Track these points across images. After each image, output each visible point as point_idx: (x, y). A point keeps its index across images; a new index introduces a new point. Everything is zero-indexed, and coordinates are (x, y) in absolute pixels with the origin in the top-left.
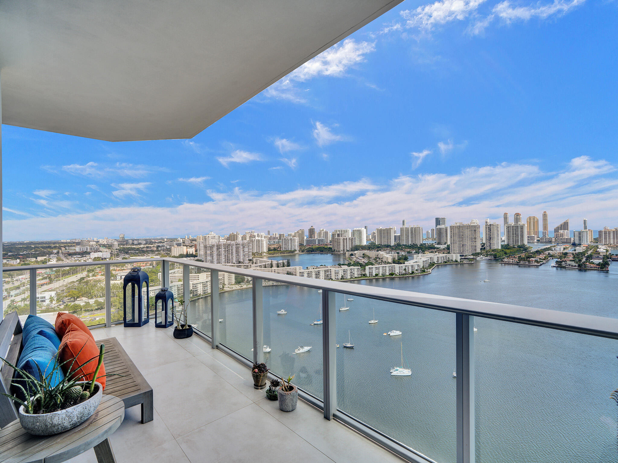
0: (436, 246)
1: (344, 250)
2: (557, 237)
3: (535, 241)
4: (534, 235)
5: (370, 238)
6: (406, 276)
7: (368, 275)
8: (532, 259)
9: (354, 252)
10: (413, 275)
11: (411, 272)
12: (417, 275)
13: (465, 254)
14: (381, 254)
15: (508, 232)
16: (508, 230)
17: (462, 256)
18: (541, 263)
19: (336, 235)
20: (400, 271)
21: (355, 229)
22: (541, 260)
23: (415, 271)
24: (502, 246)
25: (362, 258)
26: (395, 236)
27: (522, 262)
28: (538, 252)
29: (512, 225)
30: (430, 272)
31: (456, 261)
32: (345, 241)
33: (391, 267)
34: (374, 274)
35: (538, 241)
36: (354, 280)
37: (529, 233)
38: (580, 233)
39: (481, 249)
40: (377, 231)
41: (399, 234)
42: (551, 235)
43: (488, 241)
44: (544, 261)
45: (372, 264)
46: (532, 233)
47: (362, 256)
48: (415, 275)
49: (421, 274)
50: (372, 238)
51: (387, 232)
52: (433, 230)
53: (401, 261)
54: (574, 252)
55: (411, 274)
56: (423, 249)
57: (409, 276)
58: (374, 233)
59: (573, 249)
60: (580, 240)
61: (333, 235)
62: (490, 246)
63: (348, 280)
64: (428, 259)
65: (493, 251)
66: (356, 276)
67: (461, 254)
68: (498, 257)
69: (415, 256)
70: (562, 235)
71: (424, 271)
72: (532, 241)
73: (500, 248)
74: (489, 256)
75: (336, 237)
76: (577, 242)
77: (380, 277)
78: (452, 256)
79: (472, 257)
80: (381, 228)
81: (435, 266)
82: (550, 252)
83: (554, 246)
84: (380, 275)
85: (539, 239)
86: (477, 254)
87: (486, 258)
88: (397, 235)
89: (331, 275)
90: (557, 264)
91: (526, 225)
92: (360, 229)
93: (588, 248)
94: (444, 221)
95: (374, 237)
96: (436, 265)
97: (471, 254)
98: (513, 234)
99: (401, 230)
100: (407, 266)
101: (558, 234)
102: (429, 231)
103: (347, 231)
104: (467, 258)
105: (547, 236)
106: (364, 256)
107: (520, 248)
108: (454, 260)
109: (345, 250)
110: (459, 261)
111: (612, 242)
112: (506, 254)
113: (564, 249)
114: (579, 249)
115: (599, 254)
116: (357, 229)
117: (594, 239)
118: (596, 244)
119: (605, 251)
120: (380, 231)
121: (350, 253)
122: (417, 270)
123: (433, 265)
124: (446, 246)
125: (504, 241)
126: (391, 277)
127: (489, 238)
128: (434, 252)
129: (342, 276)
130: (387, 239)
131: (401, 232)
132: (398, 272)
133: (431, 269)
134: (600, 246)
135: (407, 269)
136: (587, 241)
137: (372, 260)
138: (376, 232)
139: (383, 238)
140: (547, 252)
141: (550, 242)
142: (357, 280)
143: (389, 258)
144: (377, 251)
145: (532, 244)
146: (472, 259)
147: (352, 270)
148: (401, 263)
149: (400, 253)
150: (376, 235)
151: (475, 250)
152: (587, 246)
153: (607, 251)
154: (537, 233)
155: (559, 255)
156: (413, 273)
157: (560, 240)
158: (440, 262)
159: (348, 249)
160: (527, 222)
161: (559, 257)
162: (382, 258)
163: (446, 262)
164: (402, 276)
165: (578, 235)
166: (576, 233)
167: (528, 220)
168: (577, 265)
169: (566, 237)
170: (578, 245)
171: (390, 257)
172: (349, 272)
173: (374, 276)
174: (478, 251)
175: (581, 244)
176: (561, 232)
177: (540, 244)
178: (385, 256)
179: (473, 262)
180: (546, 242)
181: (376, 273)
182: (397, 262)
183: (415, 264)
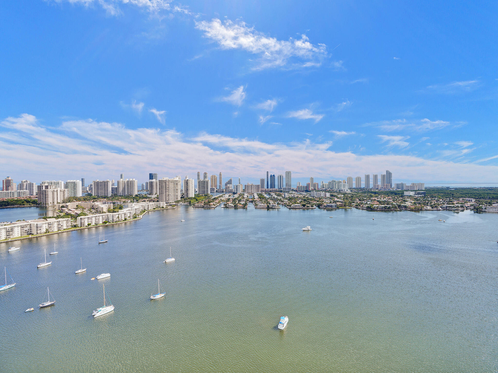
0: (148, 196)
1: (53, 203)
2: (226, 189)
3: (215, 191)
4: (214, 188)
5: (88, 189)
6: (119, 223)
7: (80, 226)
8: (212, 203)
9: (66, 204)
10: (125, 221)
11: (123, 219)
12: (130, 221)
13: (169, 202)
14: (96, 204)
15: (199, 185)
16: (199, 184)
17: (168, 203)
18: (216, 205)
19: (44, 187)
20: (113, 219)
21: (69, 181)
22: (217, 204)
23: (127, 218)
24: (195, 195)
25: (75, 210)
26: (112, 188)
27: (205, 206)
28: (215, 199)
29: (201, 181)
30: (141, 218)
31: (163, 207)
32: (55, 193)
33: (105, 216)
34: (86, 224)
35: (217, 191)
36: (62, 232)
37: (212, 186)
38: (237, 186)
39: (181, 198)
40: (93, 182)
41: (116, 187)
42: (223, 187)
43: (186, 191)
44: (218, 204)
45: (85, 215)
46: (214, 186)
47: (76, 207)
48: (127, 221)
49: (133, 220)
50: (89, 190)
51: (105, 184)
52: (147, 183)
53: (115, 210)
54: (233, 198)
55: (123, 221)
56: (137, 198)
57: (122, 222)
58: (91, 185)
59: (233, 196)
60: (237, 190)
61: (40, 187)
62: (187, 195)
63: (55, 233)
64: (139, 207)
65: (189, 198)
66: (65, 228)
67: (167, 202)
68: (192, 203)
69: (130, 204)
70: (229, 187)
71: (135, 217)
72: (213, 191)
73: (193, 196)
74: (186, 202)
75: (44, 189)
76: (235, 192)
77: (93, 226)
78: (160, 204)
79: (174, 204)
80: (98, 180)
81: (145, 212)
82: (222, 198)
83: (224, 195)
84: (93, 225)
85: (217, 190)
86: (178, 202)
87: (184, 204)
88: (115, 187)
89: (30, 230)
90: (225, 206)
91: (209, 181)
92: (74, 181)
93: (240, 195)
94: (156, 176)
95: (91, 189)
96: (147, 211)
97: (174, 202)
98: (202, 186)
99: (118, 183)
100: (120, 214)
101: (227, 187)
102: (144, 184)
103: (58, 183)
104: (171, 205)
105: (221, 188)
106: (77, 207)
107: (206, 196)
108: (161, 207)
109: (56, 203)
110: (165, 207)
111: (250, 192)
112: (197, 200)
113: (229, 196)
114: (236, 196)
115: (244, 198)
116: (72, 181)
117: (243, 190)
118: (243, 193)
119: (247, 196)
120: (97, 184)
121: (61, 205)
122: (129, 217)
123: (144, 211)
124: (156, 196)
125: (197, 192)
126: (104, 225)
127: (187, 189)
128: (146, 201)
129: (47, 230)
130: (104, 191)
131: (118, 185)
132: (112, 220)
133: (142, 215)
134: (245, 194)
135: (120, 216)
136: (240, 191)
137: (86, 211)
138: (93, 184)
139: (99, 190)
140: (220, 199)
141: (223, 192)
142: (66, 232)
143: (104, 208)
144: (93, 202)
145: (213, 193)
146: (175, 205)
147: (60, 223)
148: (115, 212)
149: (116, 203)
150: (93, 187)
151: (177, 198)
152: (240, 194)
153: (248, 197)
154: (216, 186)
155: (226, 200)
156: (125, 219)
157: (228, 191)
158: (150, 209)
159: (59, 201)
160: (211, 178)
161: (226, 201)
162: (97, 209)
163: (154, 209)
164: (115, 223)
165: (236, 187)
166: (235, 186)
167: (212, 178)
168: (234, 205)
169: (231, 189)
170: (236, 193)
171: (106, 207)
172: (56, 225)
173: (86, 226)
174: (179, 199)
175: (237, 193)
176: (228, 185)
177: (217, 193)
178: (100, 206)
179: (175, 208)
180: (220, 192)
181: (89, 223)
182: (112, 211)
183: (128, 212)
